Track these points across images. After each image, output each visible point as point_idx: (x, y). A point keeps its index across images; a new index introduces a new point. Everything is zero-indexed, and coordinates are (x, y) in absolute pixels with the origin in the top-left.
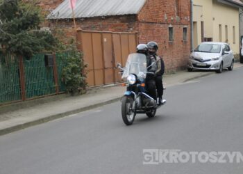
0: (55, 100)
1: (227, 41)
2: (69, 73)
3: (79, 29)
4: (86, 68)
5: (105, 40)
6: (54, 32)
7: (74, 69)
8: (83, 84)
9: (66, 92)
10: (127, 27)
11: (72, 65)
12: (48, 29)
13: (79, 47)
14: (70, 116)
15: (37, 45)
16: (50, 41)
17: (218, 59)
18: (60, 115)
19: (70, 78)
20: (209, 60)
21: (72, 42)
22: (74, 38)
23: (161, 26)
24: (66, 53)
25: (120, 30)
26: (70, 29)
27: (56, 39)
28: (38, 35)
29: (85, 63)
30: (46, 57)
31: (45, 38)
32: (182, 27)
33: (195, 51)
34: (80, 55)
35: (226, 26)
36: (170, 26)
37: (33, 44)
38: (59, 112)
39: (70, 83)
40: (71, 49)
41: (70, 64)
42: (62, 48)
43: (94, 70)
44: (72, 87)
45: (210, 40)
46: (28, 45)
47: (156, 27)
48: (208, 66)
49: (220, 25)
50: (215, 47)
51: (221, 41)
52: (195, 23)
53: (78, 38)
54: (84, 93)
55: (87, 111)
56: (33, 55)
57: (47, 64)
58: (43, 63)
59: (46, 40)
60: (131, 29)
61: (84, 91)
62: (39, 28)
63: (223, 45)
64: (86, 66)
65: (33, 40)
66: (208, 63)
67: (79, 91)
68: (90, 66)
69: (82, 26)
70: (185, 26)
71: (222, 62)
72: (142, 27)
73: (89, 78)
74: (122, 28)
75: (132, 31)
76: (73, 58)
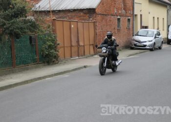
0: (36, 68)
1: (158, 29)
2: (46, 49)
3: (54, 18)
4: (58, 46)
5: (72, 26)
6: (37, 20)
7: (50, 46)
8: (56, 57)
9: (44, 62)
10: (88, 18)
11: (49, 43)
12: (32, 18)
13: (54, 31)
14: (47, 79)
15: (25, 29)
16: (33, 26)
17: (152, 41)
18: (40, 78)
19: (47, 53)
20: (145, 42)
21: (49, 27)
22: (51, 24)
23: (112, 17)
24: (45, 35)
25: (83, 19)
26: (48, 18)
27: (38, 25)
28: (25, 22)
29: (58, 42)
30: (31, 38)
31: (30, 24)
32: (127, 18)
33: (136, 35)
34: (55, 37)
35: (158, 18)
36: (119, 17)
37: (21, 28)
38: (39, 77)
39: (47, 56)
40: (48, 32)
41: (48, 42)
42: (42, 32)
43: (64, 47)
44: (48, 58)
45: (146, 27)
46: (18, 28)
47: (108, 18)
48: (145, 46)
49: (154, 17)
50: (150, 33)
51: (154, 28)
52: (136, 15)
53: (54, 24)
54: (57, 63)
55: (59, 76)
56: (22, 36)
57: (31, 42)
58: (28, 42)
59: (31, 25)
60: (91, 19)
61: (57, 62)
62: (26, 17)
63: (155, 31)
64: (58, 44)
65: (21, 25)
66: (145, 44)
67: (54, 61)
68: (61, 45)
69: (57, 16)
70: (129, 18)
71: (155, 43)
72: (99, 18)
73: (60, 53)
74: (85, 18)
75: (91, 20)
76: (50, 38)
